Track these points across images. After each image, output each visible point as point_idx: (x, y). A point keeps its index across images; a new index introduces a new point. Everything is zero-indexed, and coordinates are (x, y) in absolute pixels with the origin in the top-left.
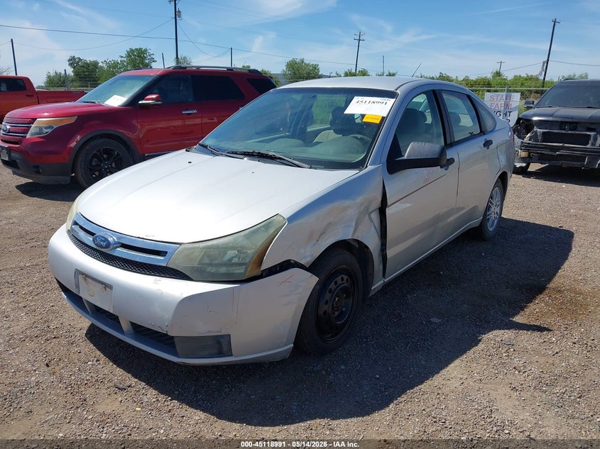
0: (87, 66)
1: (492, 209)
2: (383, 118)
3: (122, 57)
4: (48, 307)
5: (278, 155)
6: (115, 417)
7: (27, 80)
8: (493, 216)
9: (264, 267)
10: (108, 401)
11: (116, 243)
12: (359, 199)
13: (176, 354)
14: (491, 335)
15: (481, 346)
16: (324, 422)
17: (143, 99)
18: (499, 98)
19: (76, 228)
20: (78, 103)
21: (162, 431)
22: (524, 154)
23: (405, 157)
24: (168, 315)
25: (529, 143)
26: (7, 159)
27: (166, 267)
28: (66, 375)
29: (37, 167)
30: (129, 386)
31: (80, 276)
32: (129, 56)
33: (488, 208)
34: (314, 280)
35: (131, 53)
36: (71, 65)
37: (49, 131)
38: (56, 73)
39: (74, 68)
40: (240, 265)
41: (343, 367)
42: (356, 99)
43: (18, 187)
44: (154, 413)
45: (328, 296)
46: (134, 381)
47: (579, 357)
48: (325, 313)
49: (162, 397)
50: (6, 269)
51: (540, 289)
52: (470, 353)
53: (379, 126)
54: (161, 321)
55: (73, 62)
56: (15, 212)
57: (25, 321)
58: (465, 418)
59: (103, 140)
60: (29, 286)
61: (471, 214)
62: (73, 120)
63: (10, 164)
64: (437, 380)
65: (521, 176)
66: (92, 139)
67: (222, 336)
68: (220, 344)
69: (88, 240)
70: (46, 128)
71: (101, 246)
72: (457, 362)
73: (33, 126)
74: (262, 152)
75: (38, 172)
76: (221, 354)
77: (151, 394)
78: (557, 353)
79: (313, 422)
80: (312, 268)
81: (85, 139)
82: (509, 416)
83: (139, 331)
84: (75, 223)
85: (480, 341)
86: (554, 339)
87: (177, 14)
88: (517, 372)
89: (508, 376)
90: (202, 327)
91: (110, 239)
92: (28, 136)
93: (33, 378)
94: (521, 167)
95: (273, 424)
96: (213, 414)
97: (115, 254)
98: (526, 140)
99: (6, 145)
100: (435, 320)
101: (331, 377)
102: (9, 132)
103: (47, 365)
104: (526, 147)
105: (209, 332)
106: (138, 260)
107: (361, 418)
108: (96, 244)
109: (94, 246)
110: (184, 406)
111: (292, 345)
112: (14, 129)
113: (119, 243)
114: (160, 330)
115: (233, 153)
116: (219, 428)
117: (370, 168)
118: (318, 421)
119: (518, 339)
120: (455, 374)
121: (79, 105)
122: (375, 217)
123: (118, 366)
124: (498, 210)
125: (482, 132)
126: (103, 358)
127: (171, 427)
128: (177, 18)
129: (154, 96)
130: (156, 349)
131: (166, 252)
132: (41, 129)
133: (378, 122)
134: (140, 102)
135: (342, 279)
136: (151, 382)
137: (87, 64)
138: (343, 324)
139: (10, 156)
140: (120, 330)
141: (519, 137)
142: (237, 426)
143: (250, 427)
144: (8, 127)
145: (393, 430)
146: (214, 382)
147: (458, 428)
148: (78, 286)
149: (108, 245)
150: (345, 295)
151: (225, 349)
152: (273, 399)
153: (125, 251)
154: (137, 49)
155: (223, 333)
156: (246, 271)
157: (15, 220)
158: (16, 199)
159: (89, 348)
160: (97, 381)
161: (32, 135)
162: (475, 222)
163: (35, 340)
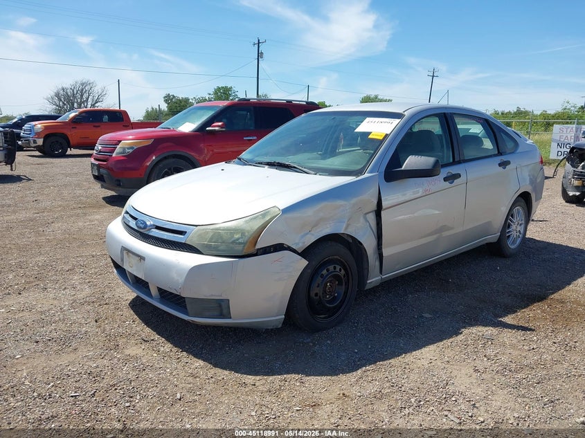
0: (178, 102)
1: (513, 227)
2: (387, 135)
3: (210, 94)
4: (106, 283)
5: (292, 165)
6: (136, 358)
7: (125, 113)
8: (514, 234)
9: (259, 246)
10: (135, 348)
11: (151, 225)
12: (354, 201)
13: (187, 314)
14: (474, 330)
15: (460, 337)
16: (297, 376)
17: (210, 126)
18: (569, 131)
19: (127, 216)
20: (158, 129)
21: (168, 370)
22: (576, 183)
23: (403, 168)
24: (181, 280)
25: (581, 172)
26: (97, 174)
27: (185, 244)
28: (108, 327)
29: (119, 181)
30: (153, 340)
31: (125, 252)
32: (216, 93)
33: (507, 225)
34: (304, 263)
35: (217, 91)
36: (166, 101)
37: (131, 151)
38: (153, 109)
39: (168, 104)
40: (240, 243)
41: (329, 342)
42: (368, 119)
43: (104, 198)
44: (166, 359)
45: (319, 280)
46: (157, 337)
47: (555, 354)
48: (316, 295)
49: (175, 349)
50: (82, 256)
51: (541, 298)
52: (447, 342)
53: (381, 142)
54: (176, 284)
55: (168, 99)
56: (98, 217)
57: (87, 291)
58: (421, 386)
59: (174, 160)
60: (95, 268)
61: (485, 229)
62: (150, 142)
63: (98, 178)
64: (409, 358)
65: (574, 205)
66: (165, 158)
67: (222, 300)
68: (221, 307)
69: (133, 223)
70: (128, 149)
71: (140, 228)
72: (432, 347)
73: (118, 147)
74: (280, 162)
75: (119, 185)
76: (222, 316)
77: (168, 347)
78: (533, 349)
79: (289, 376)
80: (304, 254)
81: (159, 159)
82: (462, 388)
83: (165, 295)
84: (127, 213)
85: (461, 333)
86: (535, 338)
87: (260, 55)
88: (485, 359)
89: (477, 361)
90: (206, 291)
91: (148, 223)
92: (114, 155)
93: (84, 329)
94: (574, 196)
95: (256, 374)
96: (211, 363)
97: (151, 234)
98: (579, 169)
99: (97, 163)
100: (427, 315)
101: (316, 348)
102: (100, 152)
103: (96, 321)
104: (578, 175)
105: (212, 295)
106: (165, 238)
107: (329, 377)
108: (138, 227)
109: (136, 228)
110: (191, 356)
111: (284, 316)
112: (103, 150)
113: (154, 225)
114: (176, 293)
115: (259, 163)
116: (213, 372)
117: (367, 175)
118: (293, 376)
119: (501, 336)
120: (427, 355)
121: (158, 130)
122: (372, 218)
123: (148, 326)
124: (521, 229)
125: (500, 154)
126: (138, 320)
127: (176, 368)
128: (260, 59)
129: (220, 124)
130: (174, 309)
131: (186, 232)
132: (124, 149)
133: (381, 138)
134: (207, 129)
135: (335, 268)
136: (170, 338)
137: (179, 100)
138: (334, 308)
139: (99, 171)
140: (150, 295)
141: (573, 166)
142: (227, 372)
143: (237, 374)
144: (100, 148)
145: (354, 388)
146: (219, 342)
147: (412, 392)
148: (122, 260)
149: (146, 226)
150: (337, 283)
151: (225, 311)
152: (263, 358)
153: (157, 231)
154: (222, 87)
155: (224, 297)
156: (243, 249)
157: (96, 222)
158: (101, 207)
159: (130, 313)
160: (129, 334)
161: (117, 154)
162: (493, 238)
163: (92, 305)
